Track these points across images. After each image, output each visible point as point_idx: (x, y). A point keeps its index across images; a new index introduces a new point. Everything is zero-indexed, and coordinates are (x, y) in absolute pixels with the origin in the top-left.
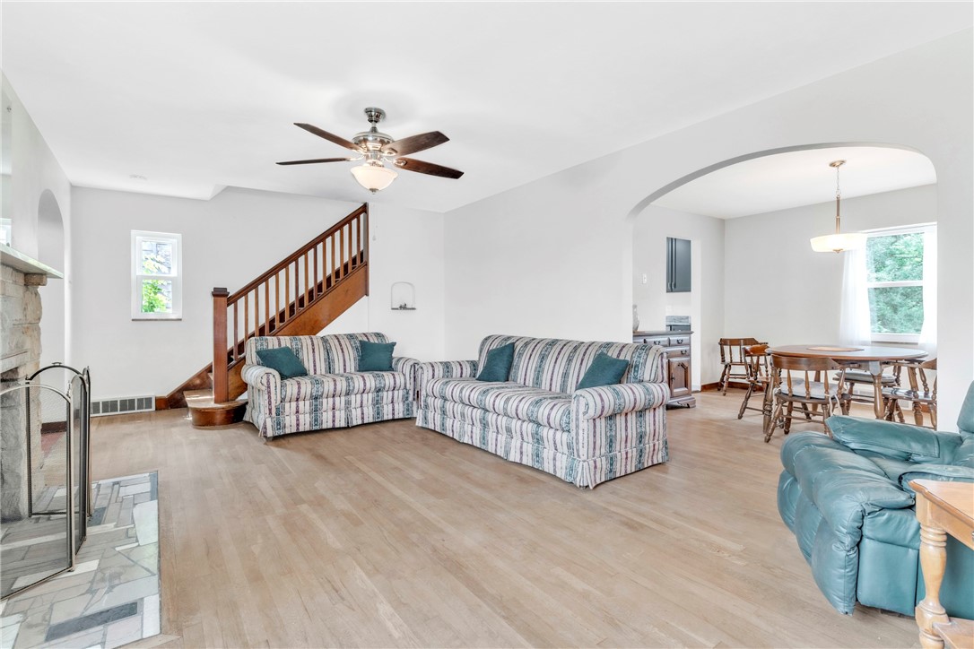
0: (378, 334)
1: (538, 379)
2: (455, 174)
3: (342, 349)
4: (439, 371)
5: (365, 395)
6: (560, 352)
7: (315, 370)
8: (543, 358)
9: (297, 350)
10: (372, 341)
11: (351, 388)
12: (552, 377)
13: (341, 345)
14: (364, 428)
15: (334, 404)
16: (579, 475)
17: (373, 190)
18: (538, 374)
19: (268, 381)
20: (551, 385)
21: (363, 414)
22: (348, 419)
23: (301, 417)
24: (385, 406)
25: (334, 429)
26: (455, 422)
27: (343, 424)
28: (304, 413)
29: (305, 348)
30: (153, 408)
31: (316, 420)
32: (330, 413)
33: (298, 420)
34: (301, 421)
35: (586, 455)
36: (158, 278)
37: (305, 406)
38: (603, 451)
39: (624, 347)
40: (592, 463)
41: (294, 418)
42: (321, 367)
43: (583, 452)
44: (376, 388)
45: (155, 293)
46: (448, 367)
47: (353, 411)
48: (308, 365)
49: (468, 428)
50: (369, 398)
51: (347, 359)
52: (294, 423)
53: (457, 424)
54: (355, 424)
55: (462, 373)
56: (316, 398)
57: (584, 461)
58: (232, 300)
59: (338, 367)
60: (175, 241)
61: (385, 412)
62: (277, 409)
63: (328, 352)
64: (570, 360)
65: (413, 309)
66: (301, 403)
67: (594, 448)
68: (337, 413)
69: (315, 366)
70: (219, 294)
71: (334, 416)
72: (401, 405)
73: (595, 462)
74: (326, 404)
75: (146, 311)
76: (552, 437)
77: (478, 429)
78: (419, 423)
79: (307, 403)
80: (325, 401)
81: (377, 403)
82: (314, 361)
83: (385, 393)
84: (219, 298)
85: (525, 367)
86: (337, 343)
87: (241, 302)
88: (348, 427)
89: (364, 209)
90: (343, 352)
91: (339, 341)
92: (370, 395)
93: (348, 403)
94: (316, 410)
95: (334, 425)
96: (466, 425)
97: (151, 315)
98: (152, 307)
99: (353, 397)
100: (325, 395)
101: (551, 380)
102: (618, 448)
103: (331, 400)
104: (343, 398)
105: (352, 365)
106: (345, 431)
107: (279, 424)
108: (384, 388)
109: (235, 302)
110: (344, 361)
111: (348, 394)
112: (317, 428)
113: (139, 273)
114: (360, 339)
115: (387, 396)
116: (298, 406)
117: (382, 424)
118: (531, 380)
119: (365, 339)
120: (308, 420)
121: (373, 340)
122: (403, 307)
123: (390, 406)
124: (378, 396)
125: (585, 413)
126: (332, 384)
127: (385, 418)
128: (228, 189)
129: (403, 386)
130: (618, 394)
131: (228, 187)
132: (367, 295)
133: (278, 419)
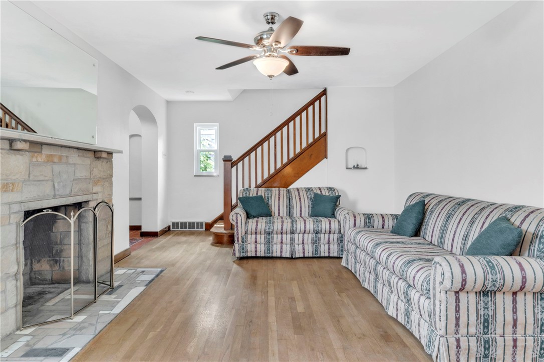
0: (330, 188)
1: (442, 238)
2: (344, 51)
3: (300, 199)
4: (361, 221)
5: (306, 235)
6: (465, 212)
7: (279, 213)
8: (449, 217)
9: (268, 198)
10: (324, 194)
11: (294, 229)
12: (454, 237)
13: (299, 196)
14: (304, 260)
15: (282, 239)
16: (436, 349)
17: (270, 76)
18: (443, 233)
19: (237, 219)
20: (452, 246)
21: (304, 249)
22: (292, 252)
23: (258, 246)
24: (322, 246)
25: (281, 258)
26: (361, 267)
27: (288, 255)
28: (261, 244)
29: (273, 197)
30: (204, 229)
31: (269, 250)
32: (279, 246)
33: (256, 248)
34: (258, 249)
35: (443, 330)
36: (209, 151)
37: (261, 238)
38: (472, 330)
39: (532, 212)
40: (452, 341)
41: (253, 246)
42: (284, 211)
43: (441, 325)
44: (314, 230)
45: (207, 160)
46: (369, 219)
47: (296, 246)
48: (274, 209)
49: (367, 274)
50: (309, 238)
51: (303, 206)
52: (253, 249)
53: (362, 270)
54: (297, 256)
55: (383, 225)
56: (269, 234)
57: (442, 336)
58: (235, 164)
59: (296, 212)
60: (216, 127)
61: (322, 250)
62: (243, 238)
63: (289, 200)
64: (472, 222)
65: (366, 168)
66: (258, 236)
67: (457, 324)
68: (284, 246)
69: (279, 210)
70: (227, 159)
71: (281, 248)
72: (336, 246)
73: (458, 341)
74: (276, 238)
75: (203, 171)
76: (417, 302)
77: (373, 277)
78: (343, 263)
79: (263, 236)
80: (275, 236)
81: (316, 242)
82: (279, 206)
83: (322, 235)
84: (227, 162)
85: (433, 226)
86: (297, 194)
87: (240, 164)
88: (292, 258)
89: (324, 93)
90: (300, 201)
91: (299, 193)
92: (310, 235)
93: (292, 240)
94: (269, 242)
95: (281, 255)
96: (366, 272)
97: (204, 173)
98: (205, 168)
99: (296, 235)
100: (275, 232)
101: (453, 240)
102: (499, 331)
103: (279, 236)
104: (289, 236)
105: (306, 211)
106: (289, 261)
107: (243, 249)
108: (321, 231)
109: (237, 164)
110: (301, 207)
111: (292, 233)
112: (269, 255)
113: (198, 148)
114: (315, 191)
115: (323, 238)
116: (256, 238)
117: (320, 260)
118: (437, 239)
119: (319, 192)
120: (263, 249)
121: (326, 193)
122: (357, 167)
123: (327, 246)
124: (316, 237)
125: (441, 283)
126: (280, 224)
127: (323, 255)
128: (244, 91)
129: (337, 231)
130: (492, 268)
131: (244, 90)
132: (326, 158)
133: (243, 245)
